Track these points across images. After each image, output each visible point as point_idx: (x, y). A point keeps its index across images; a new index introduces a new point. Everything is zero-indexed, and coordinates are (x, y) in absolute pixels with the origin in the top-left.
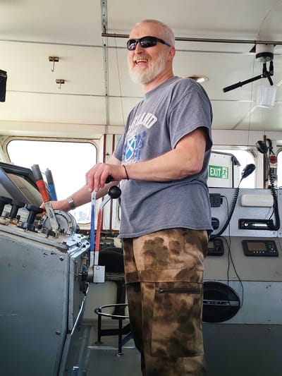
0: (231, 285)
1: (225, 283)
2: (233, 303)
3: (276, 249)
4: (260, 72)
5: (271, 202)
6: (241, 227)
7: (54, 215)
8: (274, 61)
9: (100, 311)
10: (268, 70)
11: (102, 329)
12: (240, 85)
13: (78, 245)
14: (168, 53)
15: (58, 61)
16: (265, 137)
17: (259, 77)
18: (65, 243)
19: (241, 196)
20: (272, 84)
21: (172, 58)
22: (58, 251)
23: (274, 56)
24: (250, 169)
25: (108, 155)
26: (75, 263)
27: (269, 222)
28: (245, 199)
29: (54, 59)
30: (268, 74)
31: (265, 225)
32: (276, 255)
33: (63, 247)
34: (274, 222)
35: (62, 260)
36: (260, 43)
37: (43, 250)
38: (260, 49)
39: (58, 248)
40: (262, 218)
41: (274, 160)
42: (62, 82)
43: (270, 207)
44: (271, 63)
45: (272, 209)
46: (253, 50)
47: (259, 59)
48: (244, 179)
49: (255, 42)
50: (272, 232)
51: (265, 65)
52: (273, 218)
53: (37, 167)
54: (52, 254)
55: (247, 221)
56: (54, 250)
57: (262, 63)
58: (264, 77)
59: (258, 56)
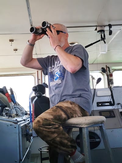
0: (96, 132)
1: (93, 131)
2: (97, 140)
3: (114, 114)
4: (100, 38)
5: (110, 93)
6: (98, 106)
7: (14, 108)
8: (105, 33)
9: (41, 149)
10: (103, 37)
11: (43, 157)
12: (91, 44)
13: (24, 120)
14: (65, 36)
15: (13, 41)
16: (106, 66)
17: (99, 41)
18: (16, 120)
19: (97, 92)
20: (105, 43)
21: (67, 38)
22: (13, 124)
23: (105, 31)
24: (99, 80)
25: (39, 79)
26: (22, 129)
27: (110, 102)
28: (99, 93)
29: (11, 41)
30: (103, 39)
31: (109, 104)
32: (114, 117)
33: (16, 122)
34: (112, 102)
35: (15, 127)
36: (99, 26)
37: (6, 124)
38: (98, 29)
39: (13, 122)
40: (107, 101)
41: (111, 75)
42: (16, 50)
43: (110, 96)
44: (104, 34)
45: (111, 96)
46: (96, 29)
47: (99, 33)
48: (97, 85)
49: (96, 26)
50: (112, 107)
51: (101, 35)
52: (112, 100)
53: (5, 87)
54: (11, 125)
55: (100, 103)
56: (11, 123)
57: (100, 35)
58: (102, 40)
59: (98, 32)
